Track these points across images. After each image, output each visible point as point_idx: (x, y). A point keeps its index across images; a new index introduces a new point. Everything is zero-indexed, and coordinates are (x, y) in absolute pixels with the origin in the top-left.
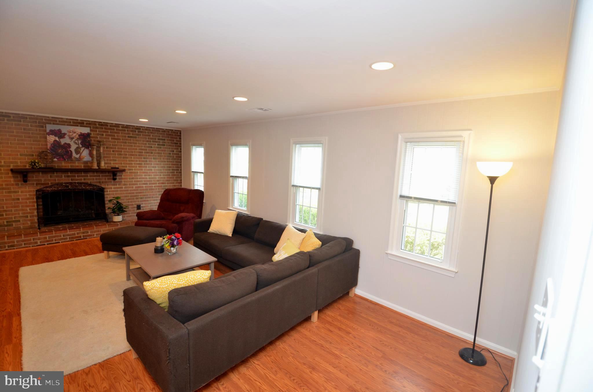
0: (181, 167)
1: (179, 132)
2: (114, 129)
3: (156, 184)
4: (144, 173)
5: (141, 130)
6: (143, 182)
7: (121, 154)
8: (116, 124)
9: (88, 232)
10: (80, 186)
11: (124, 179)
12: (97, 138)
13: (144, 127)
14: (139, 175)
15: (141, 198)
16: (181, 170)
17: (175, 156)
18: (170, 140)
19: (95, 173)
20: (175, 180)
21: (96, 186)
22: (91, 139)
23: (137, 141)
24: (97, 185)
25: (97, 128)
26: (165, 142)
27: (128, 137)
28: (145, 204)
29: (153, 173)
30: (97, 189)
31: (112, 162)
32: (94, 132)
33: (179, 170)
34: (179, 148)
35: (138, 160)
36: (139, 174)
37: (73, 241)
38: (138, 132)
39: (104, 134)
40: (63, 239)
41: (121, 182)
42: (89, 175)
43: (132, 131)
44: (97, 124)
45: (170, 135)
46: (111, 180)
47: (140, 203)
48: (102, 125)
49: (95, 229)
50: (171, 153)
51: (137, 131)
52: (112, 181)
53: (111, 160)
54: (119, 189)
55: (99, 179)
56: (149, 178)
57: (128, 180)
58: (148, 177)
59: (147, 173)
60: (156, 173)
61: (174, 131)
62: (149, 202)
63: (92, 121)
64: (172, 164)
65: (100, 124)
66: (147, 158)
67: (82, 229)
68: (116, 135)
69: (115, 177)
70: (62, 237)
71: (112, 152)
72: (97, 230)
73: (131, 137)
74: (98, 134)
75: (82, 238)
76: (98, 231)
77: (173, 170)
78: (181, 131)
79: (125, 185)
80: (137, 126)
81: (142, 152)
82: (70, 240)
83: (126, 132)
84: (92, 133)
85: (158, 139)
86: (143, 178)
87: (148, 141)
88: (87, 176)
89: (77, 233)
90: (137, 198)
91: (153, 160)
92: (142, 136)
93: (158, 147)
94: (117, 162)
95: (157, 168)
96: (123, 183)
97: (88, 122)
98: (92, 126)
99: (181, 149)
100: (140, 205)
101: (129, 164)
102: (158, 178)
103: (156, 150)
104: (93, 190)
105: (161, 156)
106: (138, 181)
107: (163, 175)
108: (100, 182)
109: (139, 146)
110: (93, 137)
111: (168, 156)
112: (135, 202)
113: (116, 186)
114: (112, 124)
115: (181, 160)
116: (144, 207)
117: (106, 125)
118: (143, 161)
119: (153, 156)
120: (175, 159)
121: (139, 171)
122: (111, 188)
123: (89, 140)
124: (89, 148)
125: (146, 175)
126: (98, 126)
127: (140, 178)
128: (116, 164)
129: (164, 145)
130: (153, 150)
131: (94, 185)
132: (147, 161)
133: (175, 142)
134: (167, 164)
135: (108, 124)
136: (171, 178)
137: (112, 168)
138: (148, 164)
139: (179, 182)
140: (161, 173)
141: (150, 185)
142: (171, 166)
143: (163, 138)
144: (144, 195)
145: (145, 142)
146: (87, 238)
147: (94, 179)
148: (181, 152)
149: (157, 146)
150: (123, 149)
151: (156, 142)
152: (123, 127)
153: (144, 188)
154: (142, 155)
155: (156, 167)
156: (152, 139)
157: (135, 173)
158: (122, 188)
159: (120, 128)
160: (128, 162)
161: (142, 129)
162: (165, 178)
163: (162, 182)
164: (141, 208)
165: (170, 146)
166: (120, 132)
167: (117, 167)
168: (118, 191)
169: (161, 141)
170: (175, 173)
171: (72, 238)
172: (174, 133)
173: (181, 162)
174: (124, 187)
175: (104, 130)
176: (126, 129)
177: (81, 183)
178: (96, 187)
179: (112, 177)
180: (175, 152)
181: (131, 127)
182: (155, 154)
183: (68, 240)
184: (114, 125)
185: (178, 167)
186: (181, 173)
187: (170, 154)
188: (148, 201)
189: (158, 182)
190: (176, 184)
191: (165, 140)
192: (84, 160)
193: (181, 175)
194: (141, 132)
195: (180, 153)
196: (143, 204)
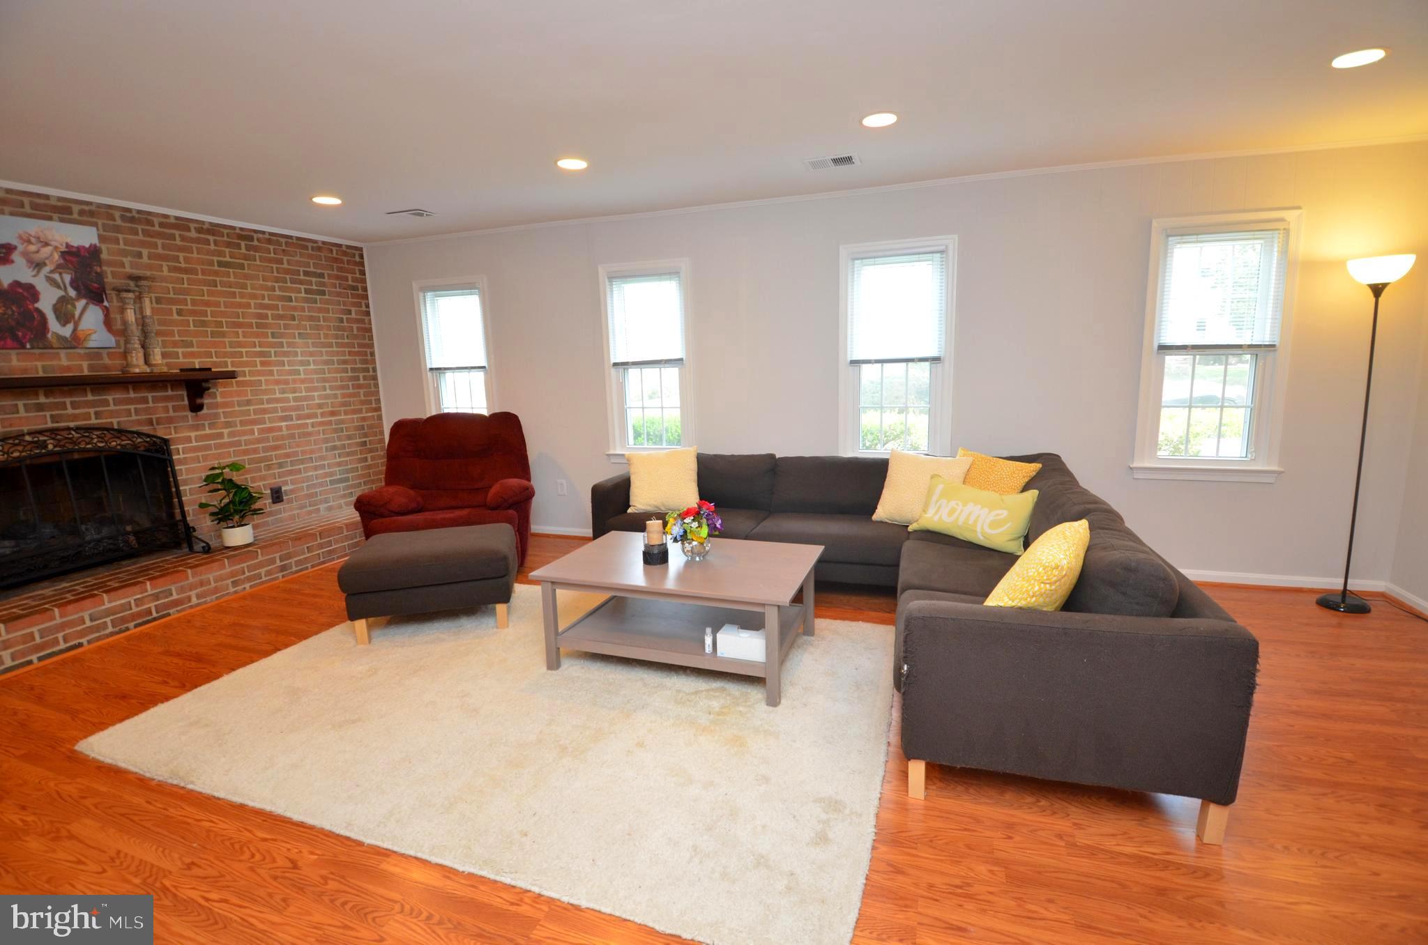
0: (374, 362)
1: (357, 253)
2: (173, 237)
3: (314, 416)
4: (277, 382)
5: (255, 243)
6: (280, 414)
7: (204, 324)
8: (177, 218)
9: (170, 590)
10: (87, 440)
11: (225, 405)
12: (123, 265)
13: (263, 233)
14: (266, 392)
15: (280, 465)
16: (375, 370)
17: (355, 326)
18: (338, 277)
19: (131, 392)
20: (363, 403)
21: (139, 434)
22: (105, 268)
23: (246, 277)
24: (144, 432)
25: (117, 229)
26: (323, 284)
27: (220, 264)
28: (295, 484)
29: (303, 381)
30: (146, 445)
31: (180, 350)
32: (110, 246)
33: (371, 370)
34: (363, 302)
35: (257, 340)
36: (264, 387)
37: (127, 629)
38: (248, 248)
39: (145, 252)
40: (91, 630)
41: (216, 416)
42: (110, 398)
43: (229, 245)
44: (117, 214)
45: (336, 260)
46: (185, 414)
47: (278, 480)
48: (132, 220)
49: (191, 580)
50: (345, 317)
51: (243, 244)
52: (190, 414)
53: (175, 344)
54: (212, 442)
55: (147, 411)
56: (295, 399)
57: (237, 408)
58: (291, 396)
59: (286, 382)
60: (311, 381)
61: (344, 248)
62: (304, 475)
63: (99, 206)
64: (350, 353)
65: (128, 214)
66: (282, 336)
67: (151, 585)
68: (181, 255)
69: (199, 401)
70: (88, 623)
71: (175, 317)
72: (197, 579)
73: (227, 265)
74: (124, 253)
75: (155, 615)
76: (202, 584)
77: (353, 370)
78: (361, 249)
79: (228, 425)
80: (241, 229)
81: (266, 317)
82: (117, 629)
83: (212, 247)
84: (104, 247)
85: (306, 273)
86: (277, 400)
87: (277, 280)
88: (106, 403)
89: (135, 600)
90: (269, 467)
91: (297, 340)
92: (258, 263)
93: (307, 300)
94: (195, 349)
95: (312, 367)
96: (223, 420)
97: (87, 208)
98: (100, 222)
99: (367, 306)
100: (280, 488)
101: (233, 355)
102: (320, 397)
103: (303, 309)
104: (136, 451)
105: (318, 328)
106: (265, 411)
107: (332, 388)
108: (150, 422)
109: (254, 297)
110: (110, 264)
111: (339, 329)
112: (263, 478)
113: (203, 432)
114: (166, 216)
115: (371, 338)
116: (292, 491)
117: (146, 219)
118: (273, 345)
119: (298, 327)
120: (356, 337)
121: (263, 378)
122: (189, 440)
123: (97, 273)
124: (103, 301)
125: (283, 391)
126: (119, 222)
127: (269, 401)
128: (192, 355)
129: (323, 293)
130: (295, 309)
131: (133, 432)
132: (281, 345)
133: (350, 283)
134: (338, 353)
135: (153, 218)
136: (350, 395)
137: (182, 370)
138: (286, 354)
139: (374, 405)
140: (325, 380)
141: (299, 422)
142: (347, 357)
143: (319, 271)
144: (287, 456)
145: (269, 284)
146: (169, 615)
147: (130, 410)
148: (368, 314)
149: (303, 295)
150: (208, 304)
151: (301, 282)
152: (199, 230)
153: (285, 432)
154: (265, 326)
155: (308, 363)
156: (287, 272)
157: (250, 383)
158: (220, 436)
159: (193, 234)
160: (228, 349)
161: (258, 240)
162: (335, 396)
163: (330, 409)
164: (284, 498)
165: (339, 294)
166: (194, 246)
167: (197, 367)
168: (208, 448)
169: (314, 280)
170: (362, 382)
171: (124, 620)
172: (345, 254)
173: (372, 346)
174: (226, 431)
175: (141, 237)
176: (211, 238)
177: (90, 429)
178: (139, 440)
179: (186, 402)
180: (353, 315)
181: (226, 231)
182: (303, 323)
183: (110, 629)
184: (173, 221)
185: (365, 362)
186: (375, 378)
187: (341, 320)
188: (299, 471)
189: (319, 411)
190: (366, 412)
191: (321, 275)
192: (91, 344)
193: (377, 386)
194: (256, 249)
195: (366, 318)
196: (286, 483)
